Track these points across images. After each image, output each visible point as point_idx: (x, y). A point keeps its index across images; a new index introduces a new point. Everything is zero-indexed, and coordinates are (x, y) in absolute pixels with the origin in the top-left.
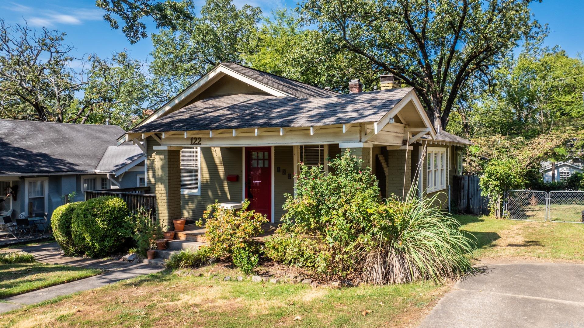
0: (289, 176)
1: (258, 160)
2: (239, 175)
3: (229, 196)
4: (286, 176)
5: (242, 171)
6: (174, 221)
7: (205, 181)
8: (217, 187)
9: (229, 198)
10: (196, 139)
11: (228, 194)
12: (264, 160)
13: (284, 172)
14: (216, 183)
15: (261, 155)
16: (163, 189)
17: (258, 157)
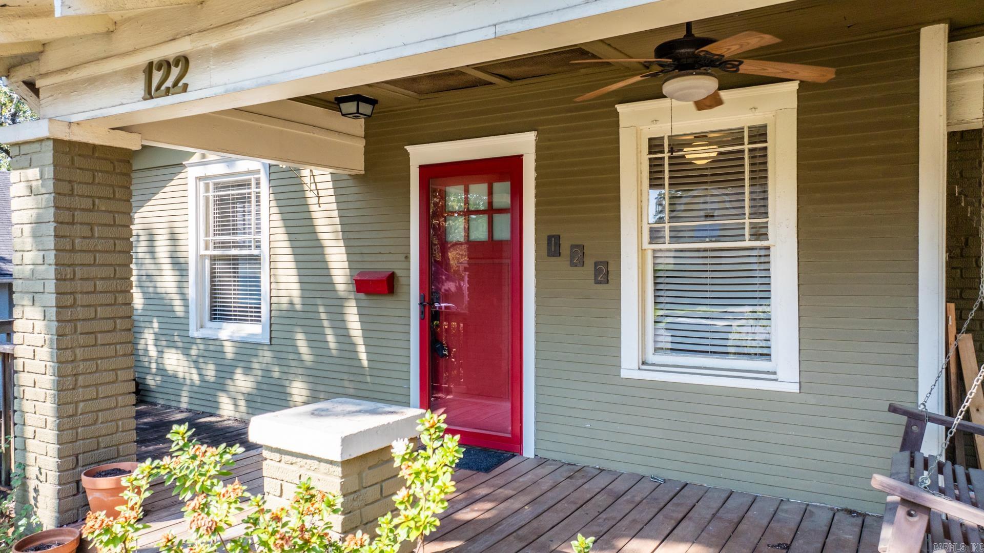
0: (597, 272)
1: (467, 213)
2: (399, 273)
3: (363, 356)
4: (589, 268)
5: (407, 258)
6: (86, 481)
7: (285, 300)
8: (326, 323)
9: (365, 363)
10: (165, 65)
11: (362, 349)
12: (491, 211)
13: (578, 255)
14: (321, 309)
15: (478, 195)
16: (40, 325)
17: (467, 201)
